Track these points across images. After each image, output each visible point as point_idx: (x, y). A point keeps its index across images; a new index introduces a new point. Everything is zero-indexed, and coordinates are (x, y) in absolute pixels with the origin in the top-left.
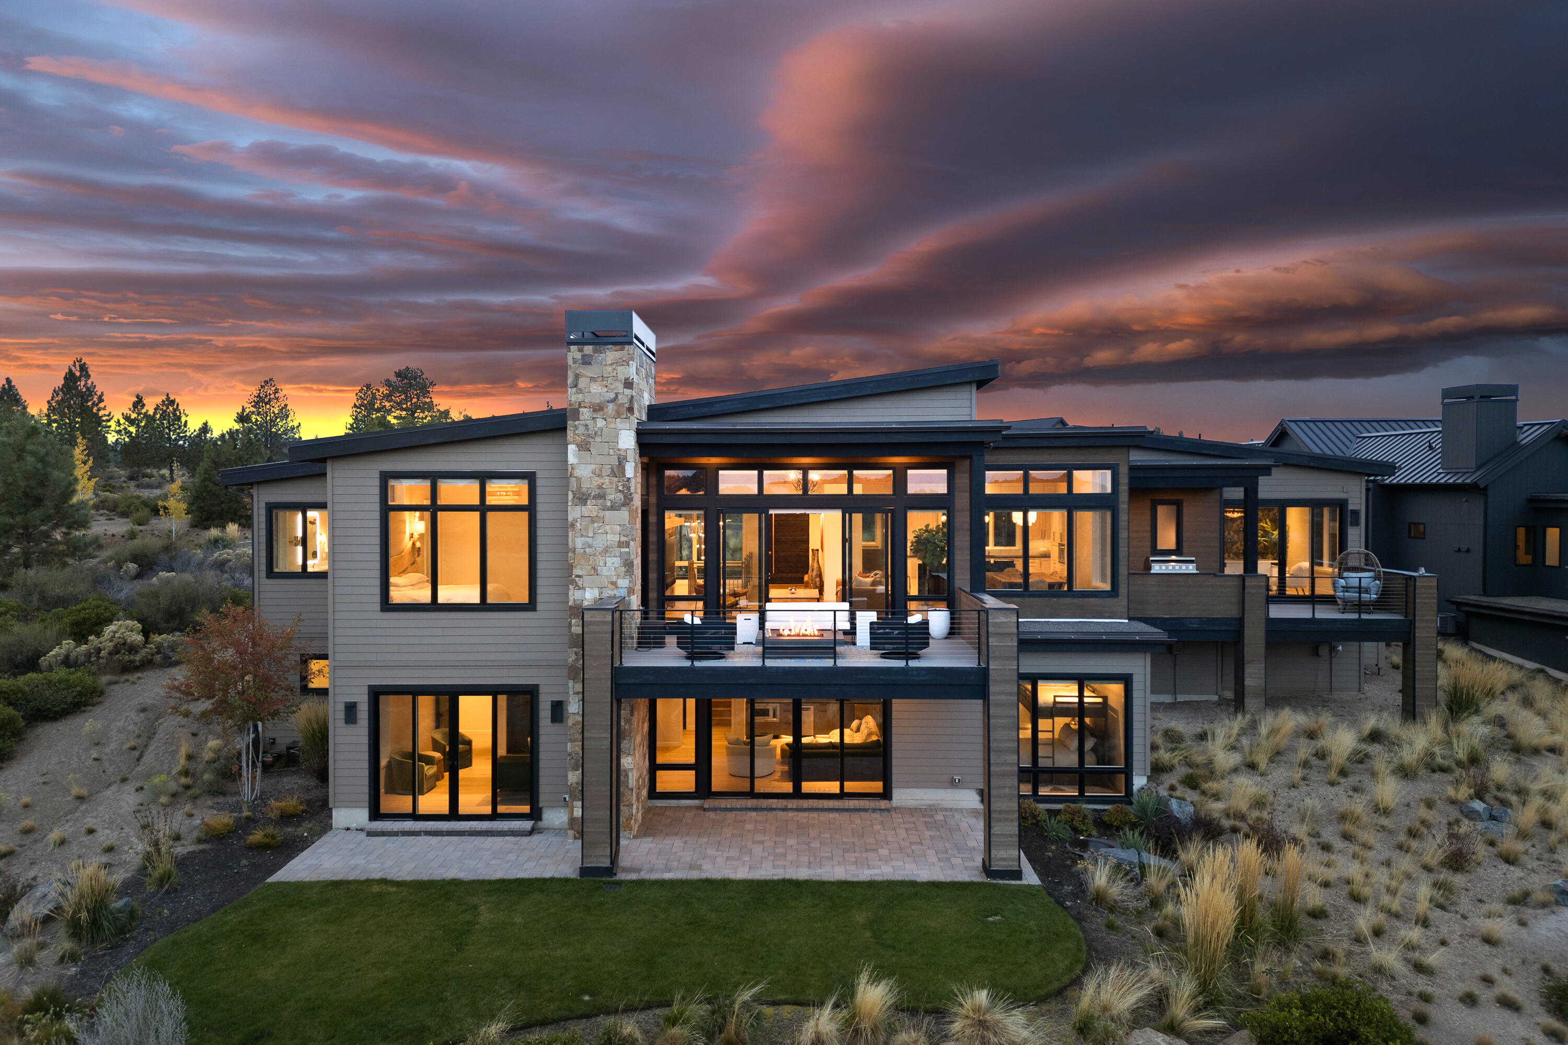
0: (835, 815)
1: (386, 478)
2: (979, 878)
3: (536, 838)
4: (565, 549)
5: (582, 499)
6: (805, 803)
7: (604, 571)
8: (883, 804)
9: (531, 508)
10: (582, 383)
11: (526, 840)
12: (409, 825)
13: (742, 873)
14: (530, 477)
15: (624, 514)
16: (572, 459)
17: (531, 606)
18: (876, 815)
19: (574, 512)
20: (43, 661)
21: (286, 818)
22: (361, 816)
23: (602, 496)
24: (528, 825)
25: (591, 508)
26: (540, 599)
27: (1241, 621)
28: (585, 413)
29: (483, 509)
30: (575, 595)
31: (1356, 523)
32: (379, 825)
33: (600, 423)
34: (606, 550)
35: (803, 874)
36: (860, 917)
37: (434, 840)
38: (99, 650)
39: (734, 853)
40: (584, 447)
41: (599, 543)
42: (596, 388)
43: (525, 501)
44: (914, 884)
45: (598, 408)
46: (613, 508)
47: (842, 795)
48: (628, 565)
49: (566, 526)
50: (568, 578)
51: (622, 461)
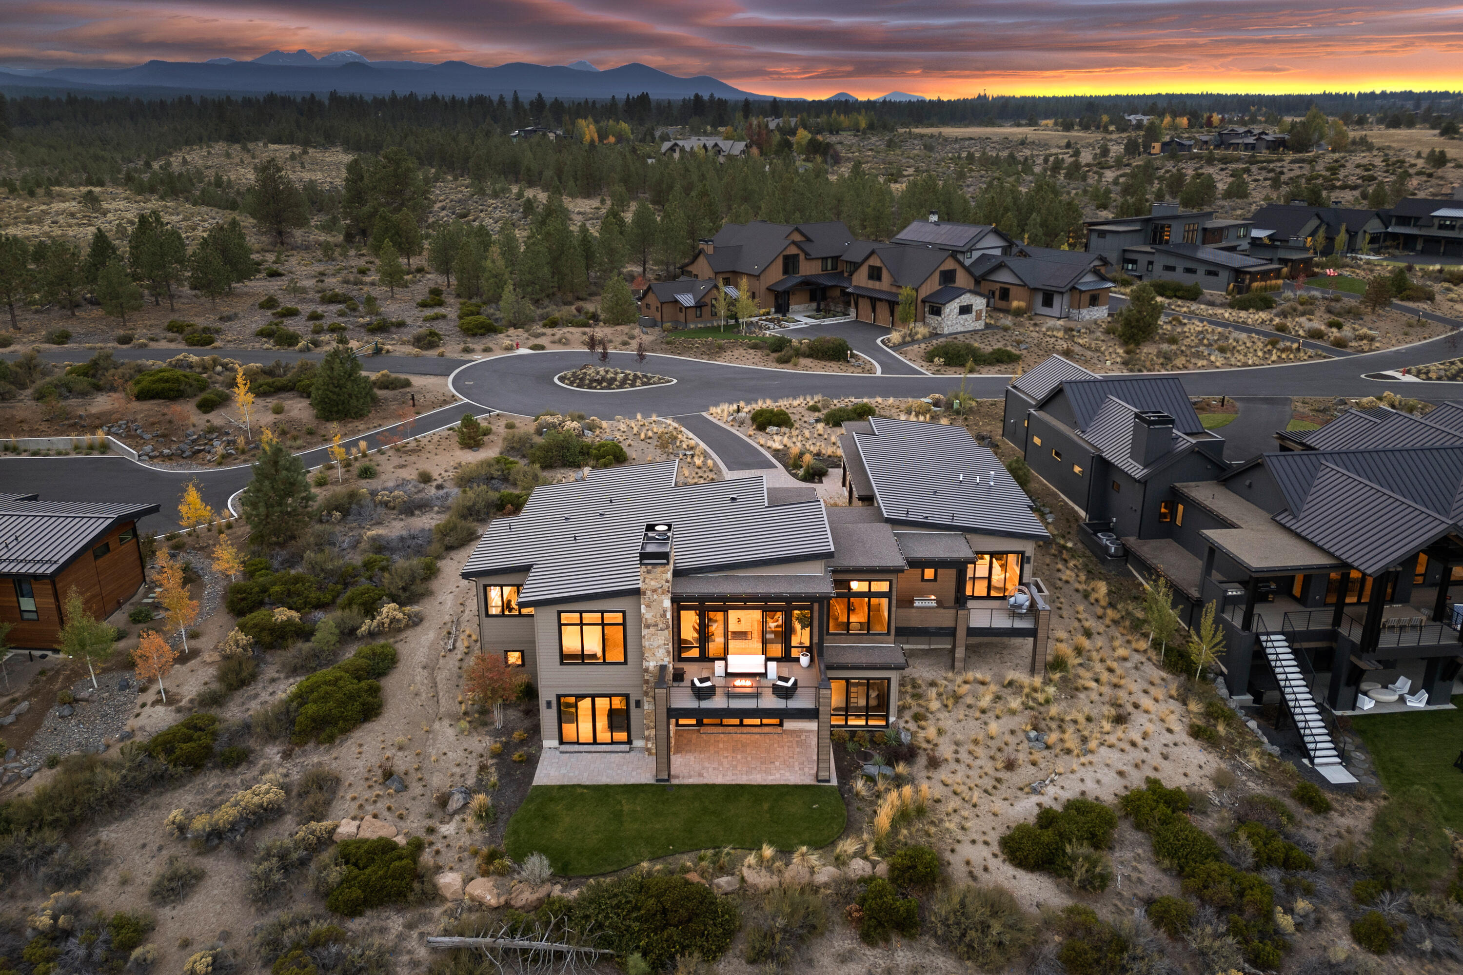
0: (757, 736)
1: (559, 613)
2: (814, 782)
3: (632, 753)
4: (641, 647)
5: (648, 627)
6: (745, 730)
7: (658, 655)
8: (779, 730)
9: (624, 624)
10: (647, 581)
11: (627, 755)
12: (576, 748)
13: (719, 780)
14: (624, 612)
15: (666, 632)
16: (643, 610)
17: (625, 663)
18: (776, 736)
19: (645, 632)
20: (359, 632)
21: (522, 742)
22: (555, 743)
23: (656, 625)
24: (626, 747)
25: (652, 630)
26: (629, 660)
27: (955, 629)
28: (649, 593)
29: (603, 624)
30: (645, 664)
31: (1028, 562)
32: (564, 748)
33: (655, 597)
34: (659, 647)
35: (743, 780)
36: (766, 806)
37: (590, 755)
38: (383, 624)
39: (715, 765)
40: (648, 606)
41: (656, 644)
42: (653, 583)
43: (621, 621)
44: (787, 786)
45: (654, 591)
46: (662, 630)
47: (762, 725)
48: (668, 652)
49: (641, 638)
50: (642, 657)
51: (665, 611)
